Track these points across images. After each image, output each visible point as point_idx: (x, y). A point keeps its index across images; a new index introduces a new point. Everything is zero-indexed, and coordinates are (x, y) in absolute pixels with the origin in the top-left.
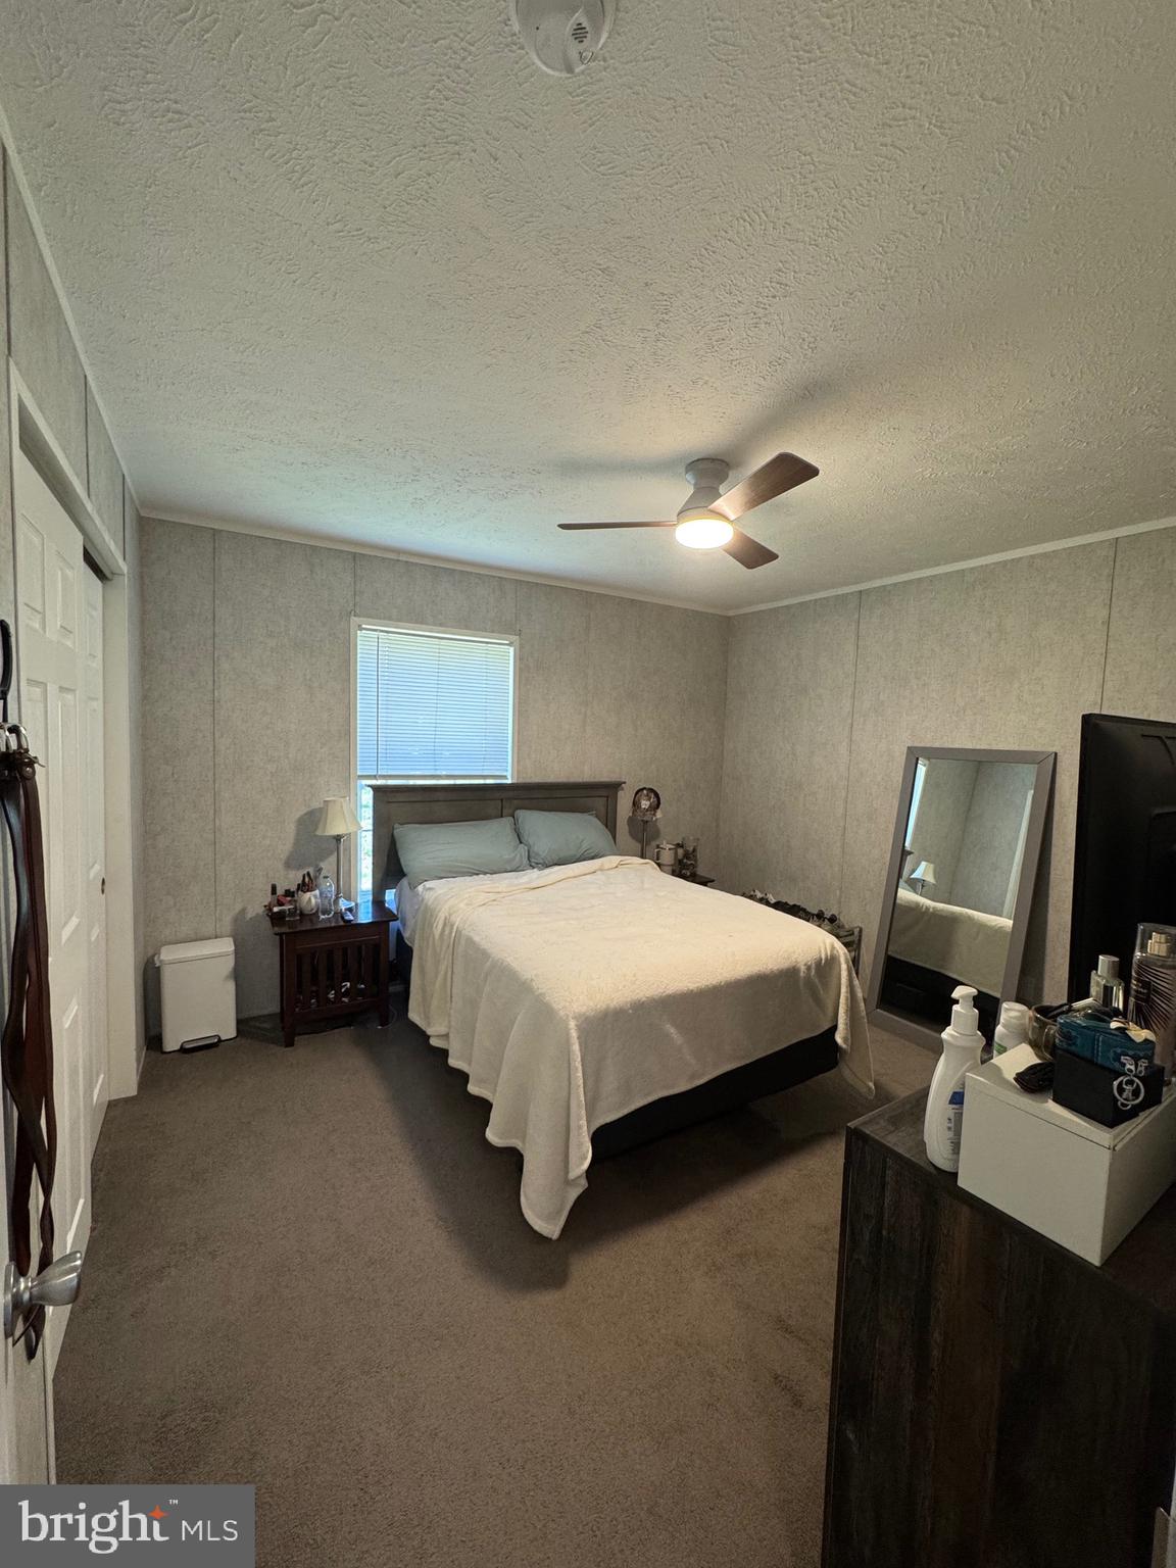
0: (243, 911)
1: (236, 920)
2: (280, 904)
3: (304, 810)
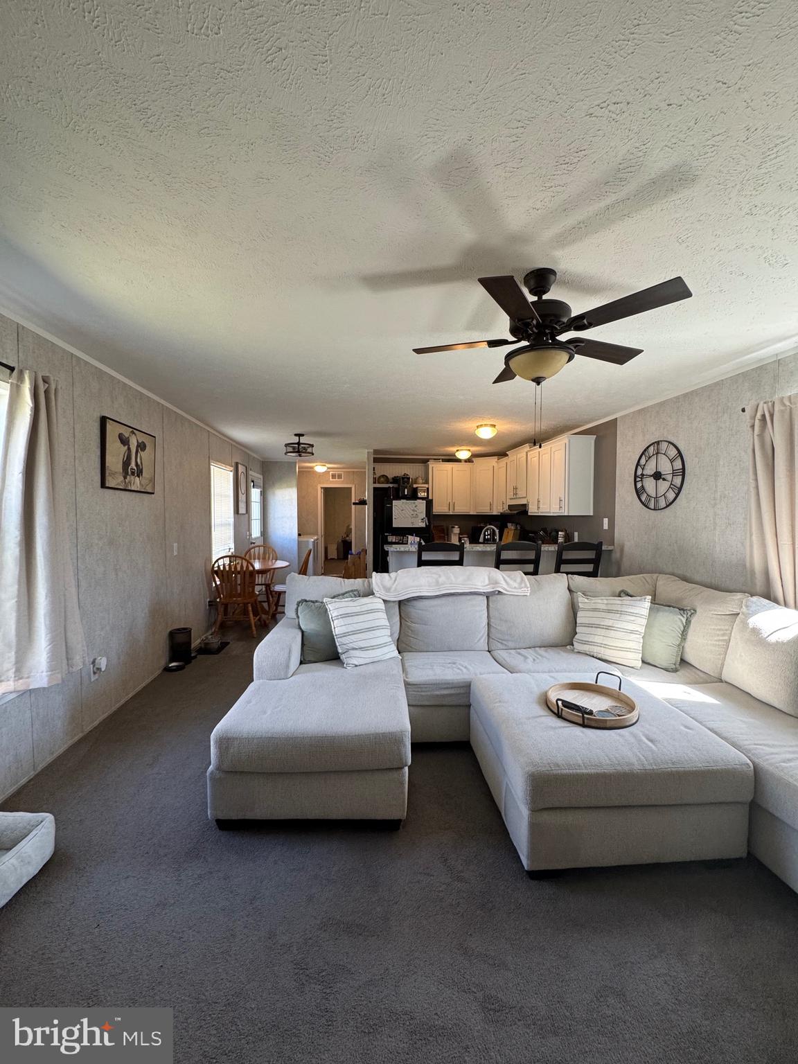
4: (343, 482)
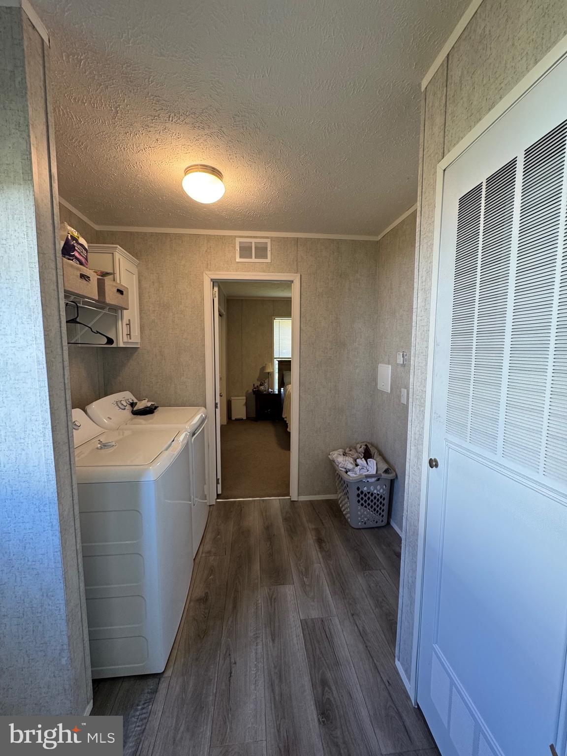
0: (248, 391)
1: (246, 393)
2: (255, 389)
3: (261, 366)
4: (266, 268)
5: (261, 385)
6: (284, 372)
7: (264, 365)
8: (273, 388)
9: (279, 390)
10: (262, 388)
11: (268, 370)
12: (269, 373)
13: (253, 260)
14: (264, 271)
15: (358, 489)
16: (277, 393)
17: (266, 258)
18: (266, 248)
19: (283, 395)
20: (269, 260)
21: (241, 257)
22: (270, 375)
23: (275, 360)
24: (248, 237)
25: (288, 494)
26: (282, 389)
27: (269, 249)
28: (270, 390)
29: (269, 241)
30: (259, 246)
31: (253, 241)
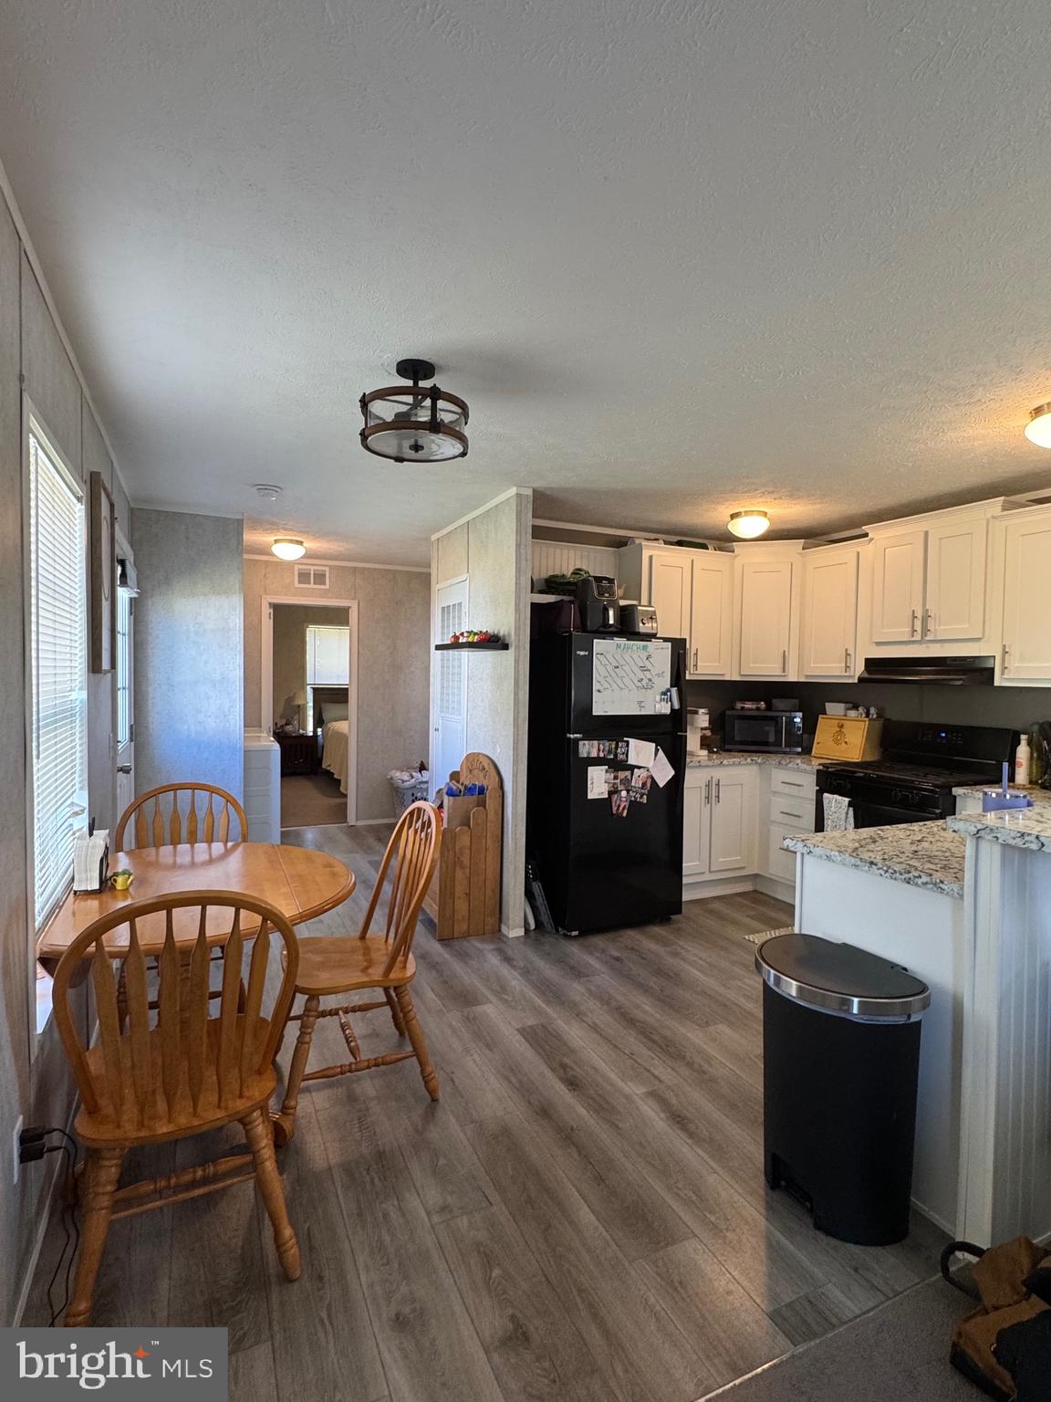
2: (278, 729)
3: (289, 696)
4: (325, 594)
5: (287, 724)
6: (323, 705)
7: (292, 694)
8: (304, 728)
9: (315, 731)
10: (289, 728)
11: (299, 702)
12: (299, 706)
13: (312, 586)
14: (322, 597)
15: (413, 795)
16: (311, 734)
17: (325, 584)
18: (325, 575)
19: (320, 739)
20: (327, 587)
21: (299, 582)
22: (300, 710)
23: (308, 687)
24: (306, 564)
25: (346, 822)
26: (319, 730)
27: (327, 576)
28: (301, 731)
29: (327, 569)
30: (317, 572)
31: (312, 568)
